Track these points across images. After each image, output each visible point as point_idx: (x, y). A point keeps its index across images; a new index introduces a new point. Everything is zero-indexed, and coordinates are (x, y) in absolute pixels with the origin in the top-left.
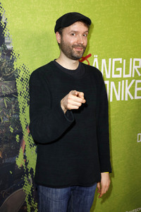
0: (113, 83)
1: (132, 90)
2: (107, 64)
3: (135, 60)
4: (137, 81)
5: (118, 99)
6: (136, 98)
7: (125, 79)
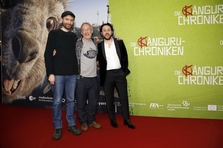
0: (159, 48)
1: (171, 51)
2: (156, 40)
3: (171, 38)
4: (173, 47)
5: (162, 54)
6: (173, 54)
7: (166, 46)
